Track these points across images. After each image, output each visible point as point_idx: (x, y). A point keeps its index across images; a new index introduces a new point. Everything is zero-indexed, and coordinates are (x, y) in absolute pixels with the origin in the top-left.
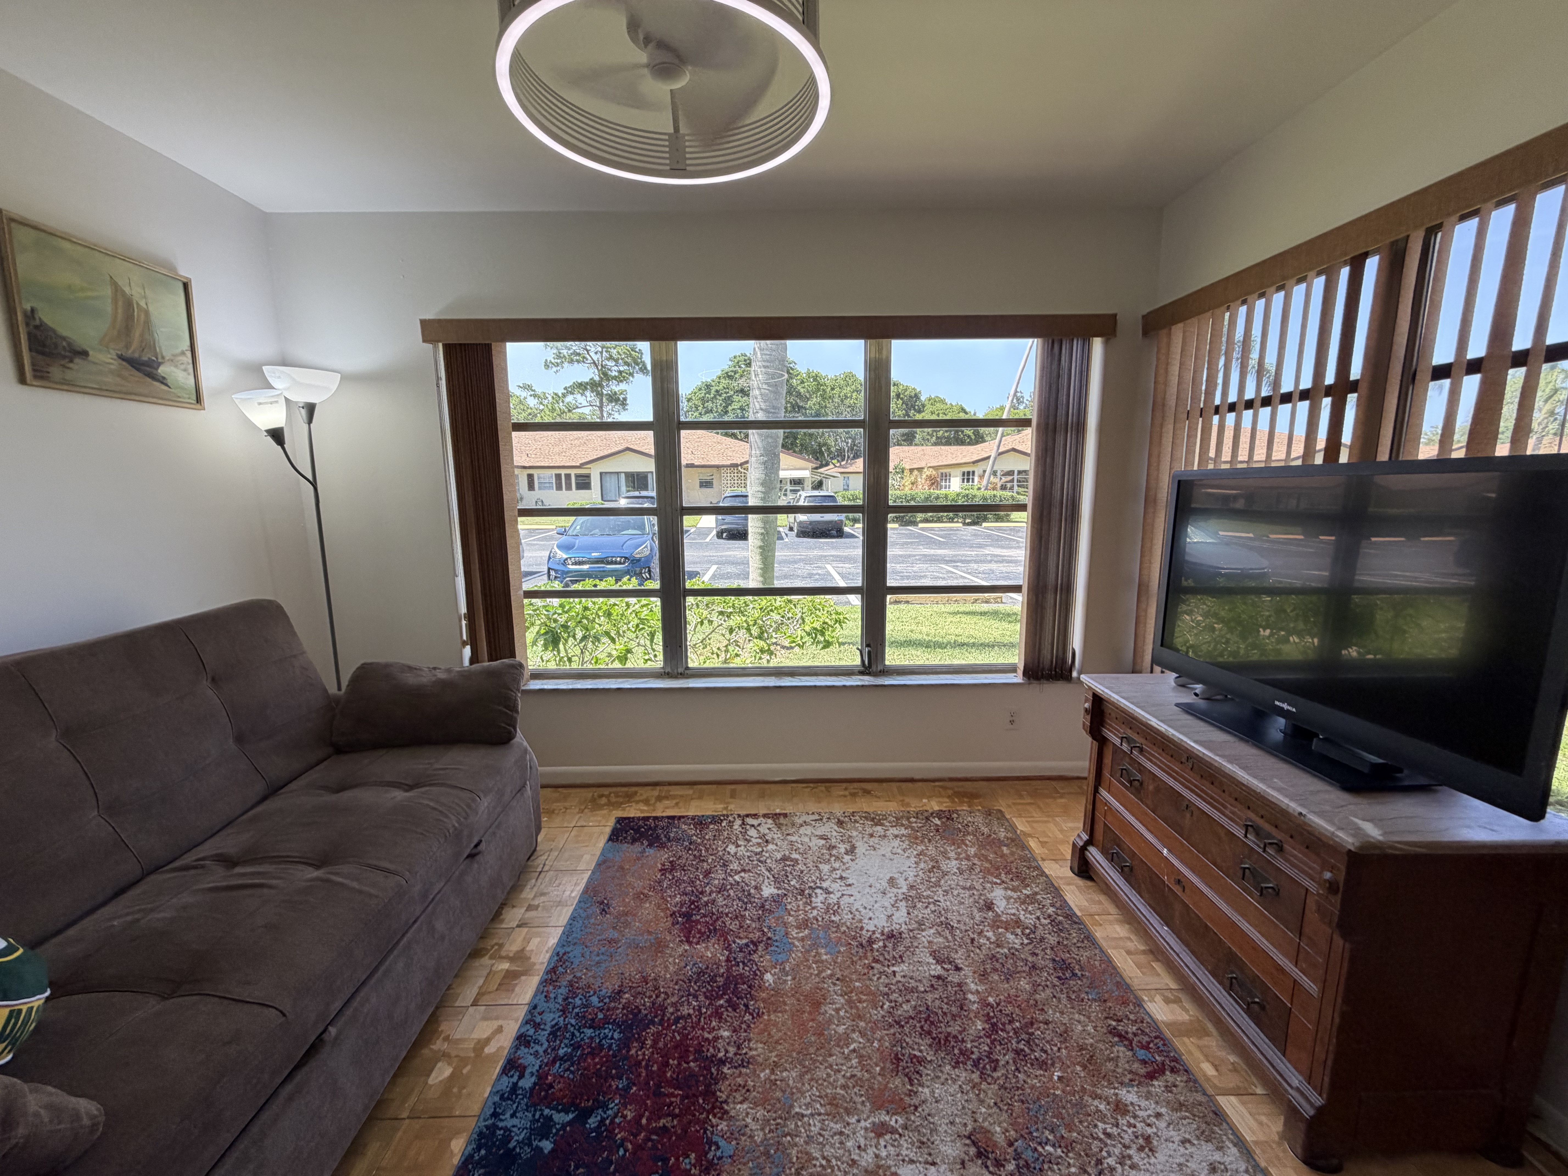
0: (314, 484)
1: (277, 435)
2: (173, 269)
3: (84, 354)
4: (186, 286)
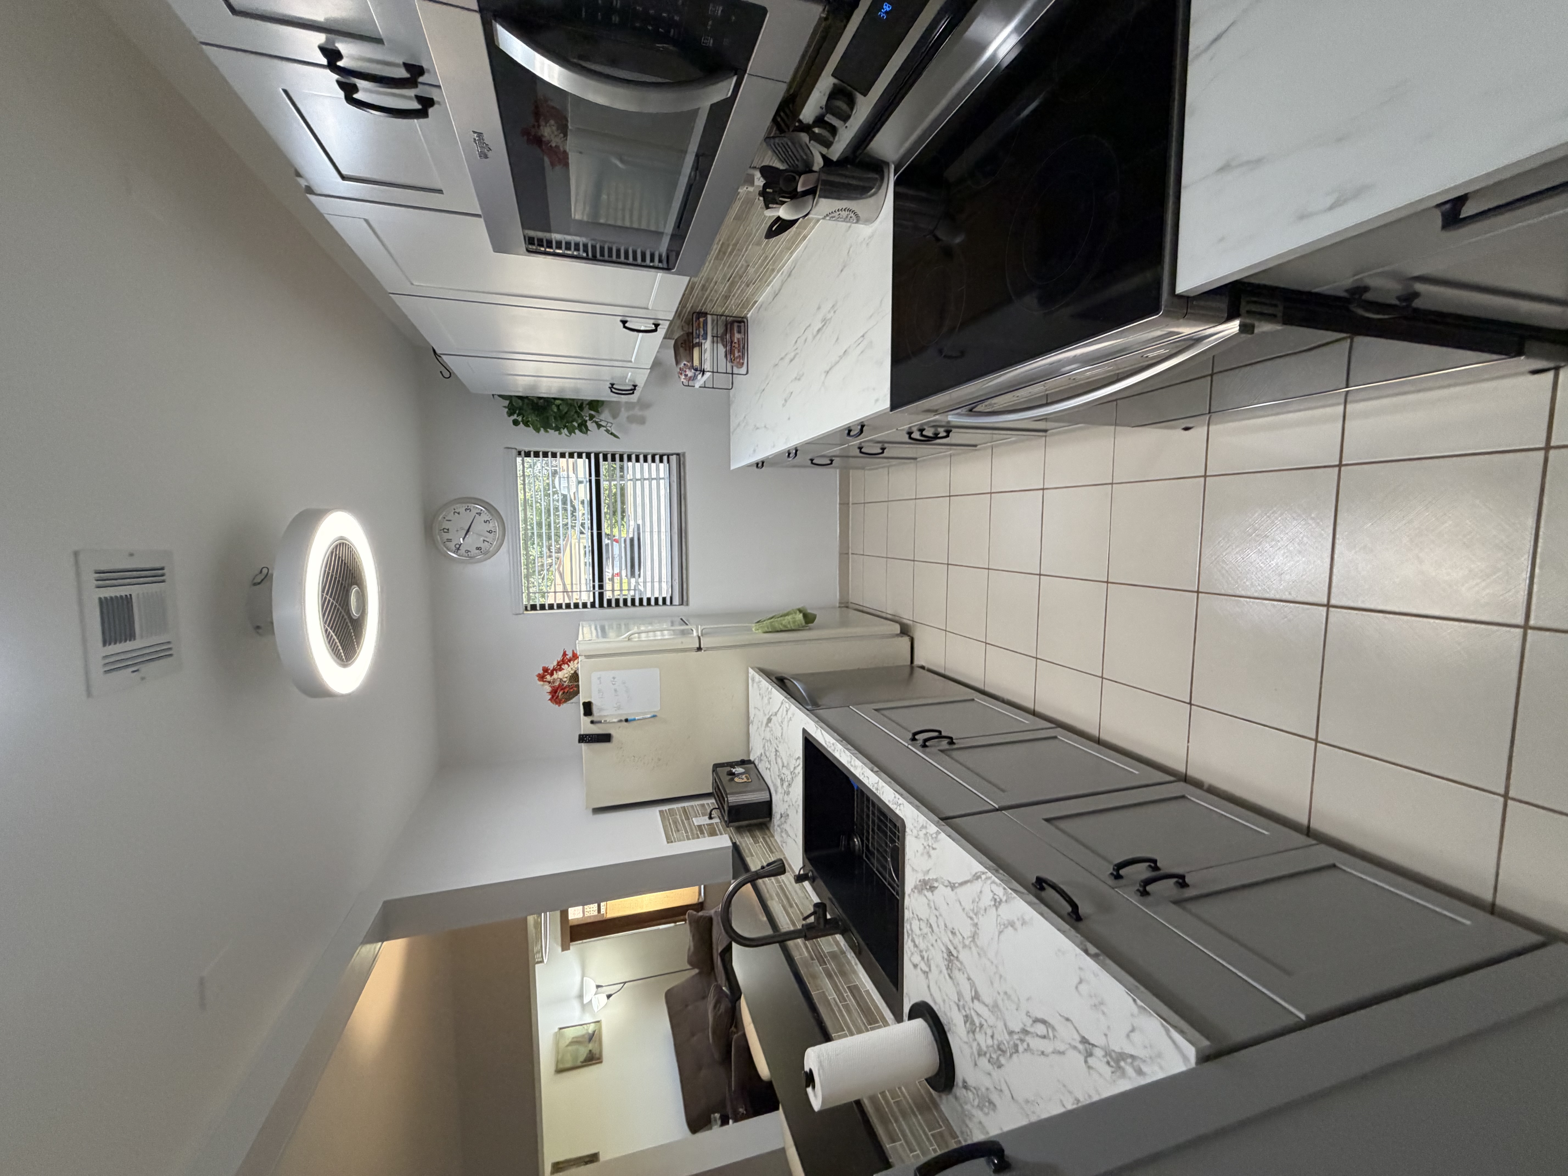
0: (625, 983)
1: (609, 996)
2: (556, 1033)
3: (590, 1051)
4: (561, 1029)
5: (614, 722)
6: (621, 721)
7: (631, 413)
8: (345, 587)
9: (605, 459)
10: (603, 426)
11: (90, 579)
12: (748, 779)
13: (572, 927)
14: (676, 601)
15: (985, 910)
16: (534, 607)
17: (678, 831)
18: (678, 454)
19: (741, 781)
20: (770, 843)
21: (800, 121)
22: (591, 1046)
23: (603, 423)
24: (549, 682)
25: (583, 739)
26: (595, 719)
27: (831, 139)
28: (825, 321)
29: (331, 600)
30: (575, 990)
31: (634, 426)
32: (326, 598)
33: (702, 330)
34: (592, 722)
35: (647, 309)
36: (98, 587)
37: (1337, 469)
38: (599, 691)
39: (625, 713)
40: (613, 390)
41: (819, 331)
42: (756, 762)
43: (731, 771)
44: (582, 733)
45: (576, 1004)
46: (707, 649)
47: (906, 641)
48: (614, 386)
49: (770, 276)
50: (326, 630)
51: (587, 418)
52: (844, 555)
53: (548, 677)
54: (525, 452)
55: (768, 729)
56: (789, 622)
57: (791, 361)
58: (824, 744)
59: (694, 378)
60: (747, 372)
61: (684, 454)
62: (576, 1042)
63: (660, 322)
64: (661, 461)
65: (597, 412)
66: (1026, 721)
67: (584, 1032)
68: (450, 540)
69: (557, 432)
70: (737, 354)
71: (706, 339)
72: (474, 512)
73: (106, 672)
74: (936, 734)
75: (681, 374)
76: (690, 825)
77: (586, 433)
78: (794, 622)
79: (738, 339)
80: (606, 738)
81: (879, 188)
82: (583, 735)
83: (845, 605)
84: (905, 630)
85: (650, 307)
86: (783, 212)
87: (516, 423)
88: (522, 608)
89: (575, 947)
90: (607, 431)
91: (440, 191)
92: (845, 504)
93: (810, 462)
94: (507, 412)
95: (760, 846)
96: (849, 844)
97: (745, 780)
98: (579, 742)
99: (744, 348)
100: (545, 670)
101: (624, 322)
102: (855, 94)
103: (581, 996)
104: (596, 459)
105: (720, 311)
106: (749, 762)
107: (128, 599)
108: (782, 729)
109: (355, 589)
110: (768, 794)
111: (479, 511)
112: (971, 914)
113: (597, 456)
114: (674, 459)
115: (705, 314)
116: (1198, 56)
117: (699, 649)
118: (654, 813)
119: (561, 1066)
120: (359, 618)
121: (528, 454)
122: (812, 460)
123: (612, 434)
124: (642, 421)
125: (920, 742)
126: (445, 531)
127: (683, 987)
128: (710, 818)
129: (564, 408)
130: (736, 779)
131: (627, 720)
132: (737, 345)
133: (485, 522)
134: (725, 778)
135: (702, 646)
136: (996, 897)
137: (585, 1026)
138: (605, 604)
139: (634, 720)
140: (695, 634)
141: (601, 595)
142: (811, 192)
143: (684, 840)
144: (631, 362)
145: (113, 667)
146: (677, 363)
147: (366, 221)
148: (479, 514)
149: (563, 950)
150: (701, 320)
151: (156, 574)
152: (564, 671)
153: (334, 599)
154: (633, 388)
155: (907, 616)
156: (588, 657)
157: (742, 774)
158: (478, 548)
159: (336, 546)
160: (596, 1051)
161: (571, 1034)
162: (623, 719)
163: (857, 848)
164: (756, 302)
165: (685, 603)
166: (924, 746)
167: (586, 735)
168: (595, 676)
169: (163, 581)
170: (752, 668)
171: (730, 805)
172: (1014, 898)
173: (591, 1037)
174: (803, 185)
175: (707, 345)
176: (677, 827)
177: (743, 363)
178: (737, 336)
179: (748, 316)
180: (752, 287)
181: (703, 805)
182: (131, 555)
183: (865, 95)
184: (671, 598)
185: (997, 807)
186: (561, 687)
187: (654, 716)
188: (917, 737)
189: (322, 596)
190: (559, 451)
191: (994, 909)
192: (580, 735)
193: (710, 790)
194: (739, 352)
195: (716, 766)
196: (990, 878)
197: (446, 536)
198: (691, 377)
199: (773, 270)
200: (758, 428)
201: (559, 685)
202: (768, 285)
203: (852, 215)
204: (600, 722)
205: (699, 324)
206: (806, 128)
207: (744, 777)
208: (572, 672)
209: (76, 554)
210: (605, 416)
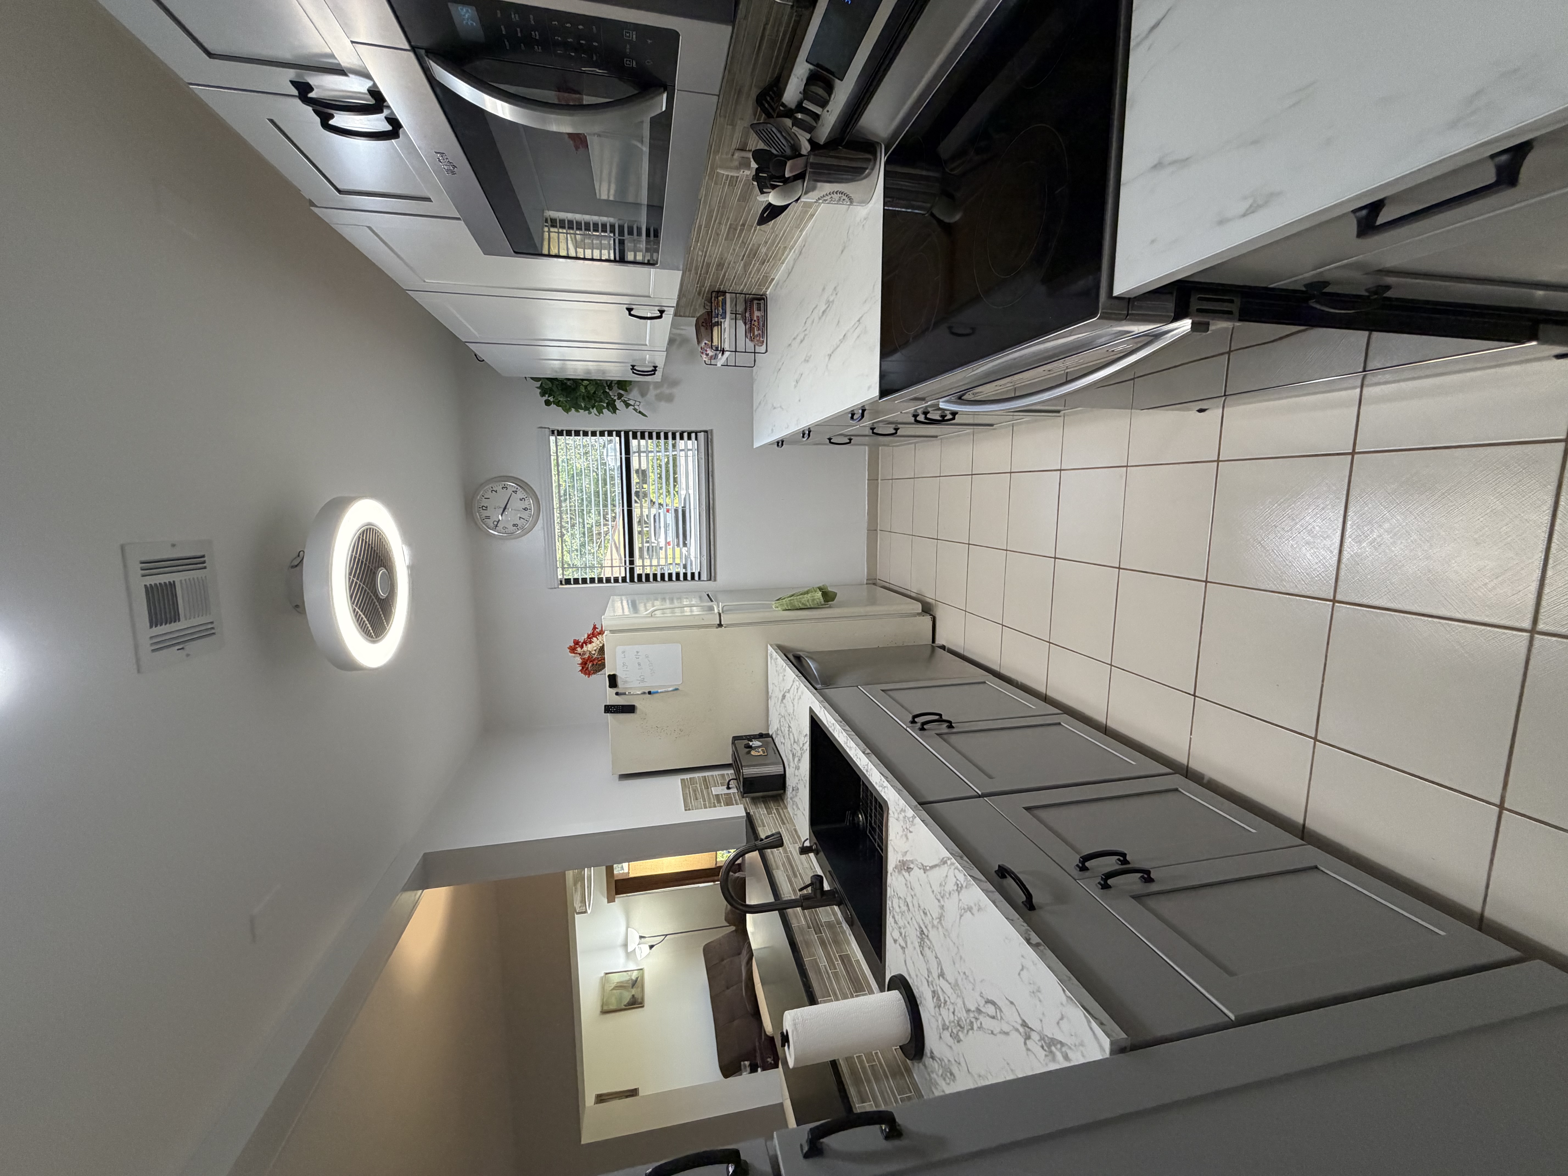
0: (666, 935)
1: (651, 947)
2: (602, 978)
3: (633, 996)
4: (607, 974)
5: (638, 694)
6: (644, 693)
7: (658, 391)
8: (371, 570)
9: (635, 437)
10: (631, 405)
11: (135, 569)
12: (764, 753)
13: (616, 881)
14: (704, 576)
15: (950, 894)
16: (568, 581)
17: (697, 799)
18: (706, 432)
19: (757, 754)
20: (783, 815)
21: (783, 105)
22: (633, 991)
23: (631, 402)
24: (580, 654)
25: (609, 709)
26: (620, 691)
27: (815, 124)
28: (829, 303)
29: (358, 582)
30: (620, 940)
31: (663, 404)
32: (353, 580)
33: (720, 309)
34: (617, 694)
35: (649, 297)
36: (143, 576)
37: (1350, 457)
38: (624, 664)
39: (649, 685)
40: (635, 371)
41: (824, 312)
42: (774, 737)
43: (749, 744)
44: (608, 704)
45: (621, 952)
46: (728, 626)
47: (928, 620)
48: (635, 368)
49: (783, 255)
50: (354, 610)
51: (616, 398)
52: (873, 531)
53: (579, 650)
54: (558, 431)
55: (783, 705)
56: (808, 601)
57: (802, 341)
58: (826, 723)
59: (715, 357)
60: (767, 351)
61: (712, 430)
62: (620, 986)
63: (665, 309)
64: (689, 438)
65: (626, 390)
66: (1033, 705)
67: (627, 978)
68: (488, 517)
69: (587, 412)
70: (756, 333)
71: (725, 318)
72: (510, 491)
73: (153, 651)
74: (936, 717)
75: (702, 353)
76: (708, 794)
77: (615, 412)
78: (813, 600)
79: (758, 317)
80: (630, 709)
81: (872, 169)
82: (608, 706)
83: (873, 582)
84: (927, 609)
85: (652, 296)
86: (773, 198)
87: (548, 403)
88: (557, 583)
89: (620, 899)
90: (635, 410)
91: (428, 199)
92: (873, 480)
93: (828, 441)
94: (540, 393)
95: (772, 817)
96: (853, 819)
97: (761, 753)
98: (605, 712)
99: (764, 326)
100: (576, 643)
101: (630, 310)
102: (834, 80)
103: (625, 945)
104: (627, 436)
105: (739, 289)
106: (768, 736)
107: (172, 585)
108: (794, 706)
109: (381, 571)
110: (782, 768)
111: (515, 490)
112: (939, 897)
113: (627, 433)
114: (701, 436)
115: (724, 293)
116: (1138, 44)
117: (720, 625)
118: (676, 781)
119: (605, 1008)
120: (387, 596)
121: (560, 433)
122: (830, 439)
123: (640, 412)
124: (670, 399)
125: (919, 725)
126: (484, 508)
127: (719, 942)
128: (728, 788)
129: (592, 389)
130: (753, 753)
131: (650, 693)
132: (756, 324)
133: (521, 500)
134: (743, 751)
135: (722, 623)
136: (958, 882)
137: (629, 973)
138: (636, 580)
139: (657, 692)
140: (716, 611)
141: (632, 570)
142: (801, 177)
143: (702, 808)
144: (646, 345)
145: (159, 646)
146: (699, 342)
147: (369, 228)
148: (515, 492)
149: (609, 902)
150: (720, 298)
151: (197, 562)
152: (593, 644)
153: (361, 581)
154: (654, 368)
155: (929, 595)
156: (612, 632)
157: (759, 747)
158: (514, 525)
159: (363, 532)
160: (638, 996)
161: (616, 979)
162: (647, 691)
163: (861, 823)
164: (773, 279)
165: (713, 579)
166: (922, 729)
167: (612, 706)
168: (619, 649)
169: (205, 568)
170: (771, 645)
171: (745, 777)
172: (973, 884)
173: (634, 983)
174: (791, 171)
175: (727, 323)
176: (696, 795)
177: (763, 341)
178: (757, 314)
179: (768, 293)
180: (767, 265)
181: (723, 775)
182: (173, 545)
183: (842, 80)
184: (699, 573)
185: (980, 793)
186: (590, 659)
187: (677, 689)
188: (916, 720)
189: (350, 578)
190: (590, 429)
191: (957, 893)
192: (605, 706)
193: (730, 762)
194: (759, 330)
195: (735, 739)
196: (952, 864)
197: (485, 513)
198: (712, 356)
199: (785, 248)
200: (775, 408)
201: (589, 656)
202: (783, 263)
203: (844, 197)
204: (625, 694)
205: (718, 303)
206: (789, 113)
207: (760, 750)
208: (601, 645)
209: (122, 548)
210: (633, 395)
